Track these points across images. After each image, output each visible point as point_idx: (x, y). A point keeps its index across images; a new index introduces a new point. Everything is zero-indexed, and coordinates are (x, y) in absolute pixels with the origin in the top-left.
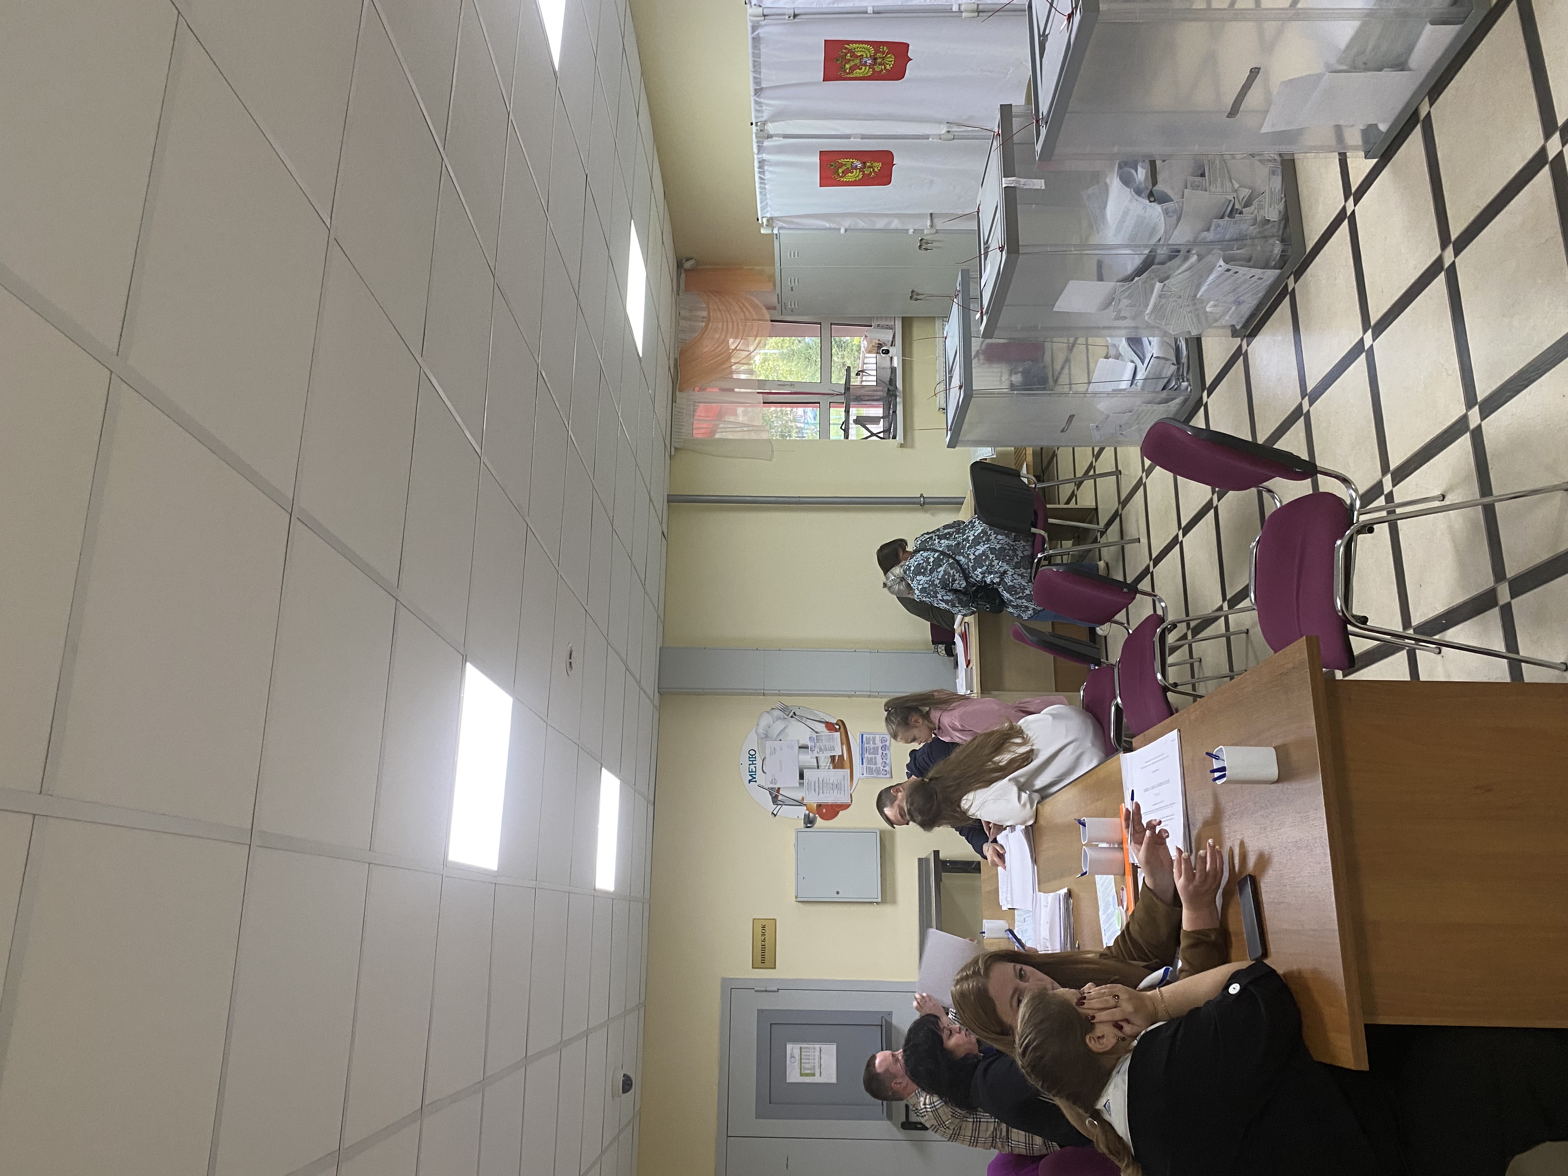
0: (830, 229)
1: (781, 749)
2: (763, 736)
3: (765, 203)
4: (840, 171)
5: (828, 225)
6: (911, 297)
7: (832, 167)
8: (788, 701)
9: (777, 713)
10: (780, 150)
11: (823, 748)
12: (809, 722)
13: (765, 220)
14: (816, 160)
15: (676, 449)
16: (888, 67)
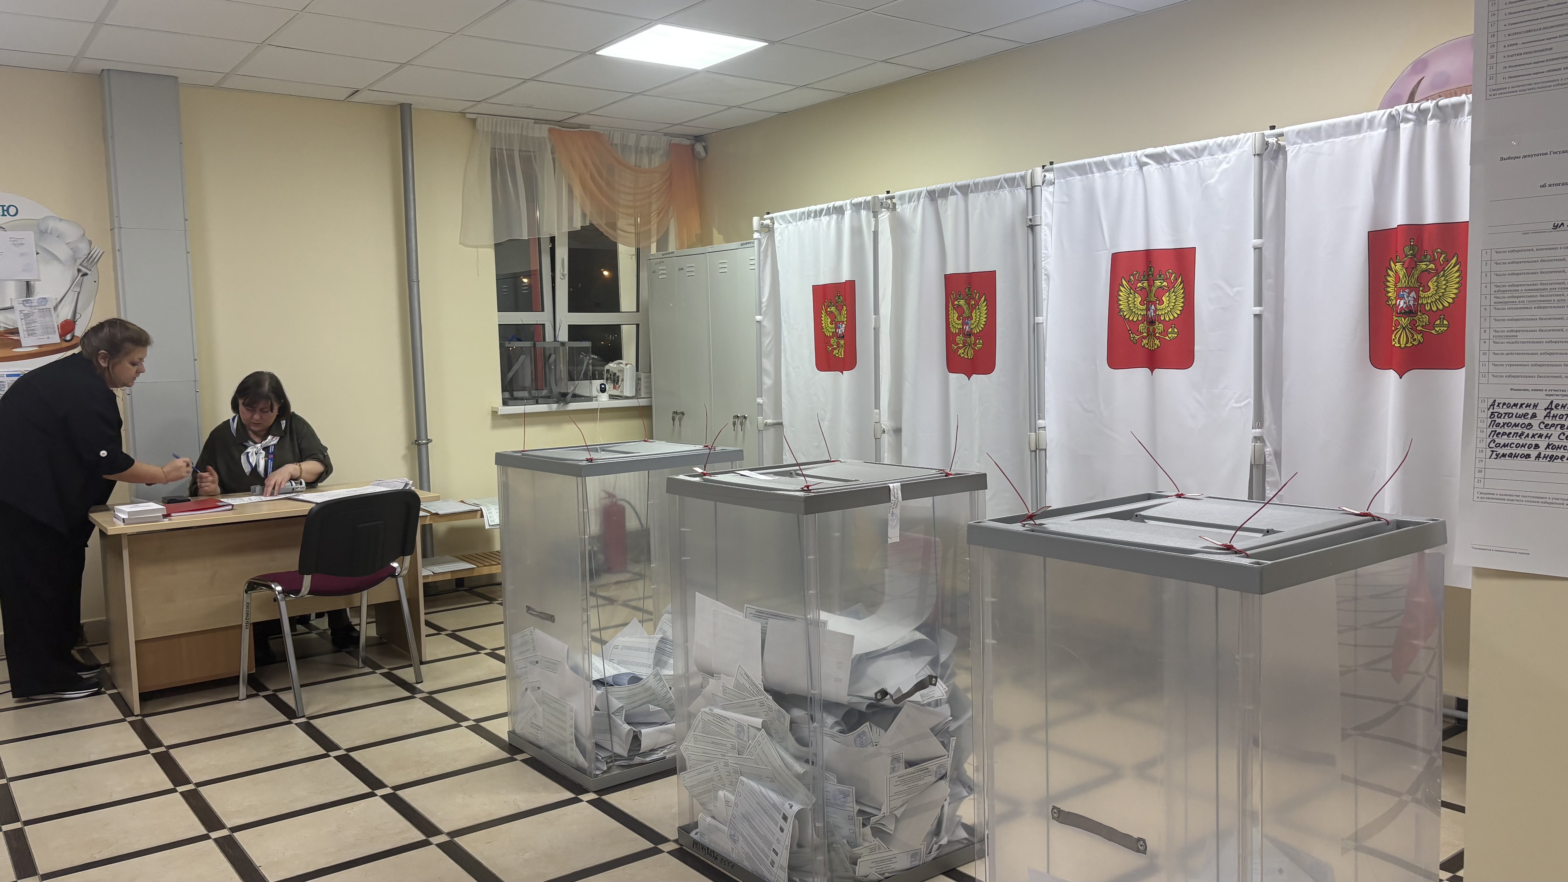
0: (760, 303)
1: (22, 255)
2: (43, 228)
3: (791, 221)
4: (833, 309)
5: (764, 300)
6: (675, 413)
7: (836, 298)
8: (104, 267)
9: (84, 248)
10: (856, 232)
11: (31, 318)
12: (71, 297)
13: (768, 222)
14: (845, 277)
15: (474, 121)
16: (961, 351)
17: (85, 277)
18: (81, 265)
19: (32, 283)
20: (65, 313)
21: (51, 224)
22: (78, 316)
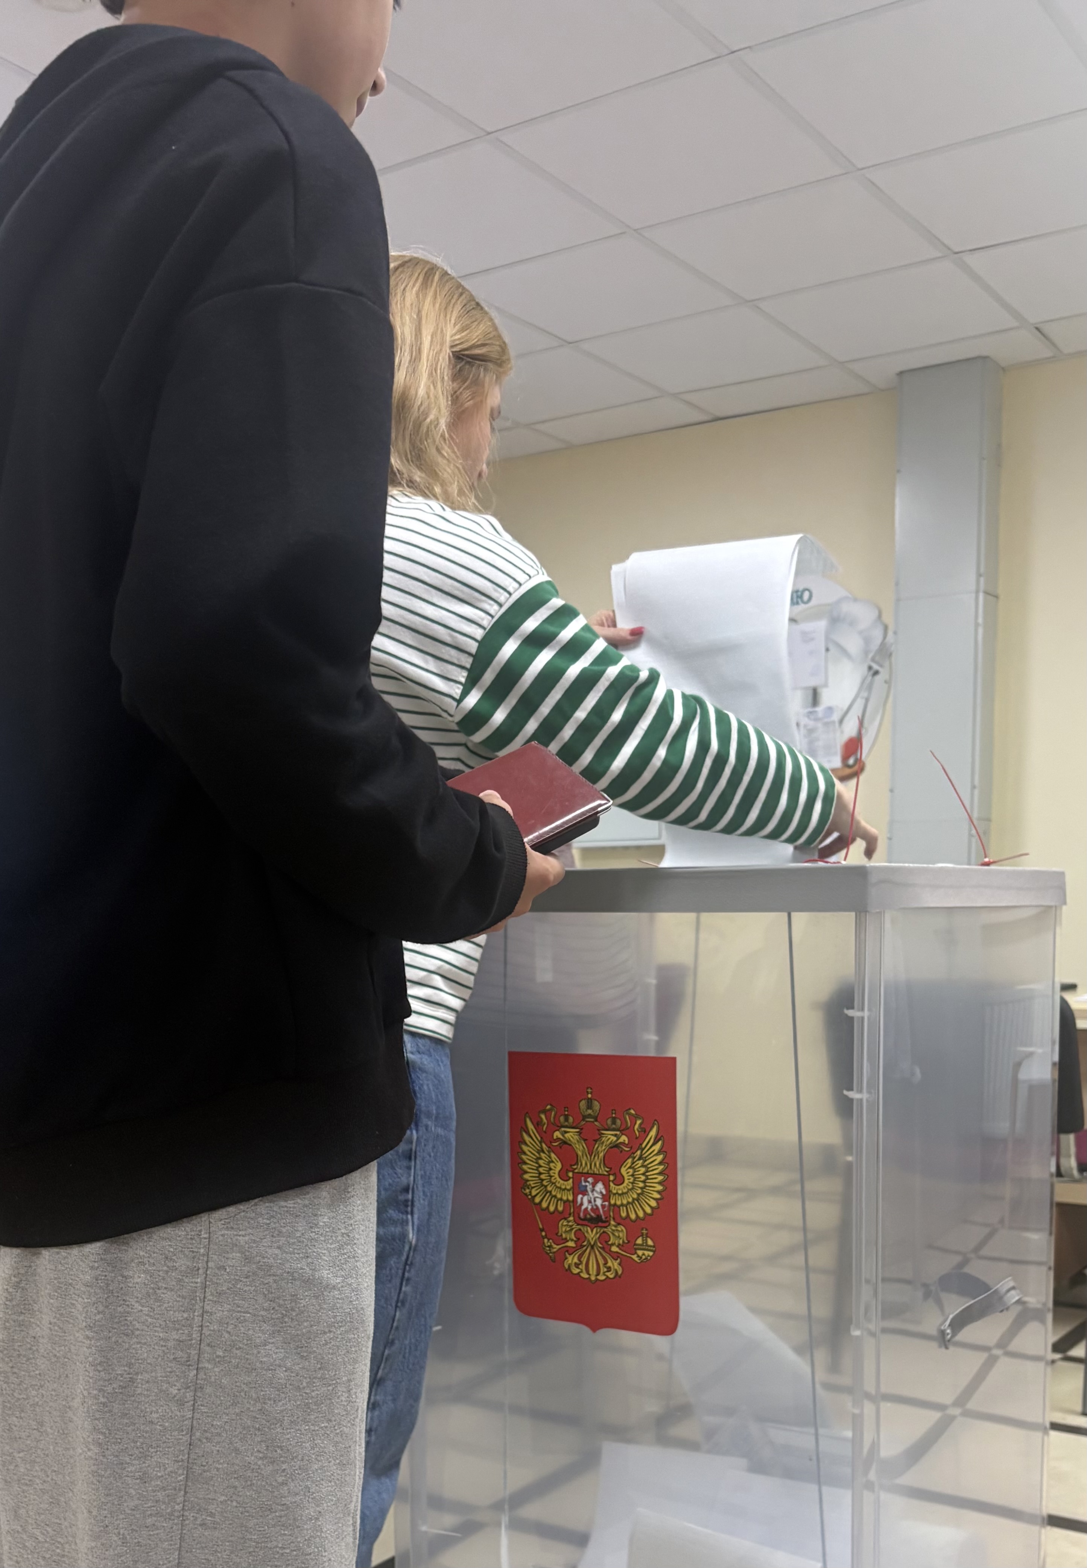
1: (813, 654)
2: (836, 614)
9: (878, 636)
11: (814, 734)
12: (860, 703)
17: (877, 678)
18: (873, 660)
19: (819, 690)
20: (850, 729)
21: (848, 608)
22: (863, 731)
